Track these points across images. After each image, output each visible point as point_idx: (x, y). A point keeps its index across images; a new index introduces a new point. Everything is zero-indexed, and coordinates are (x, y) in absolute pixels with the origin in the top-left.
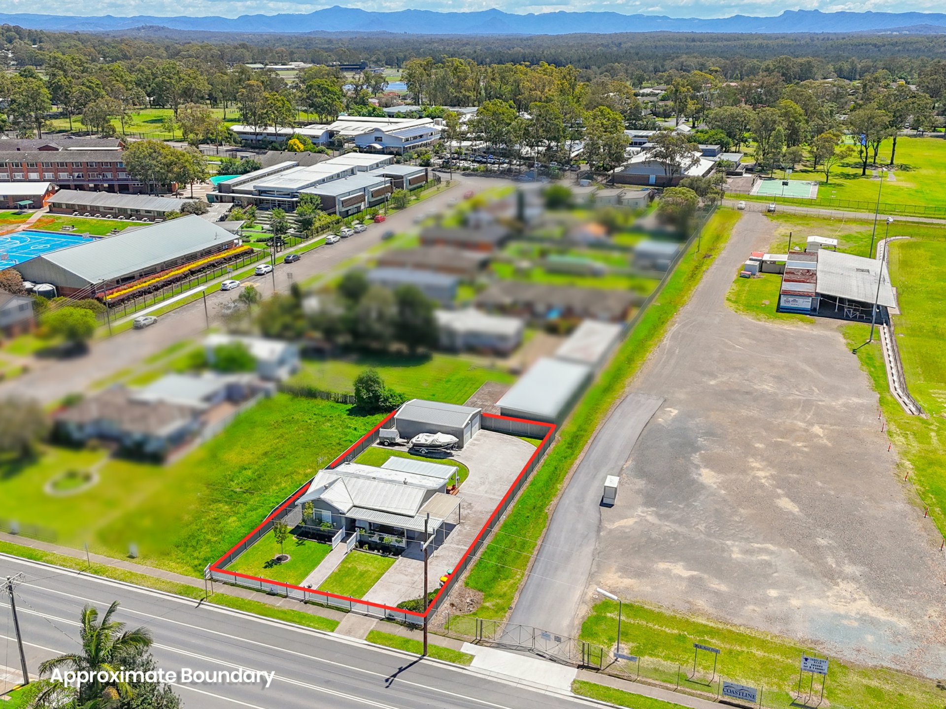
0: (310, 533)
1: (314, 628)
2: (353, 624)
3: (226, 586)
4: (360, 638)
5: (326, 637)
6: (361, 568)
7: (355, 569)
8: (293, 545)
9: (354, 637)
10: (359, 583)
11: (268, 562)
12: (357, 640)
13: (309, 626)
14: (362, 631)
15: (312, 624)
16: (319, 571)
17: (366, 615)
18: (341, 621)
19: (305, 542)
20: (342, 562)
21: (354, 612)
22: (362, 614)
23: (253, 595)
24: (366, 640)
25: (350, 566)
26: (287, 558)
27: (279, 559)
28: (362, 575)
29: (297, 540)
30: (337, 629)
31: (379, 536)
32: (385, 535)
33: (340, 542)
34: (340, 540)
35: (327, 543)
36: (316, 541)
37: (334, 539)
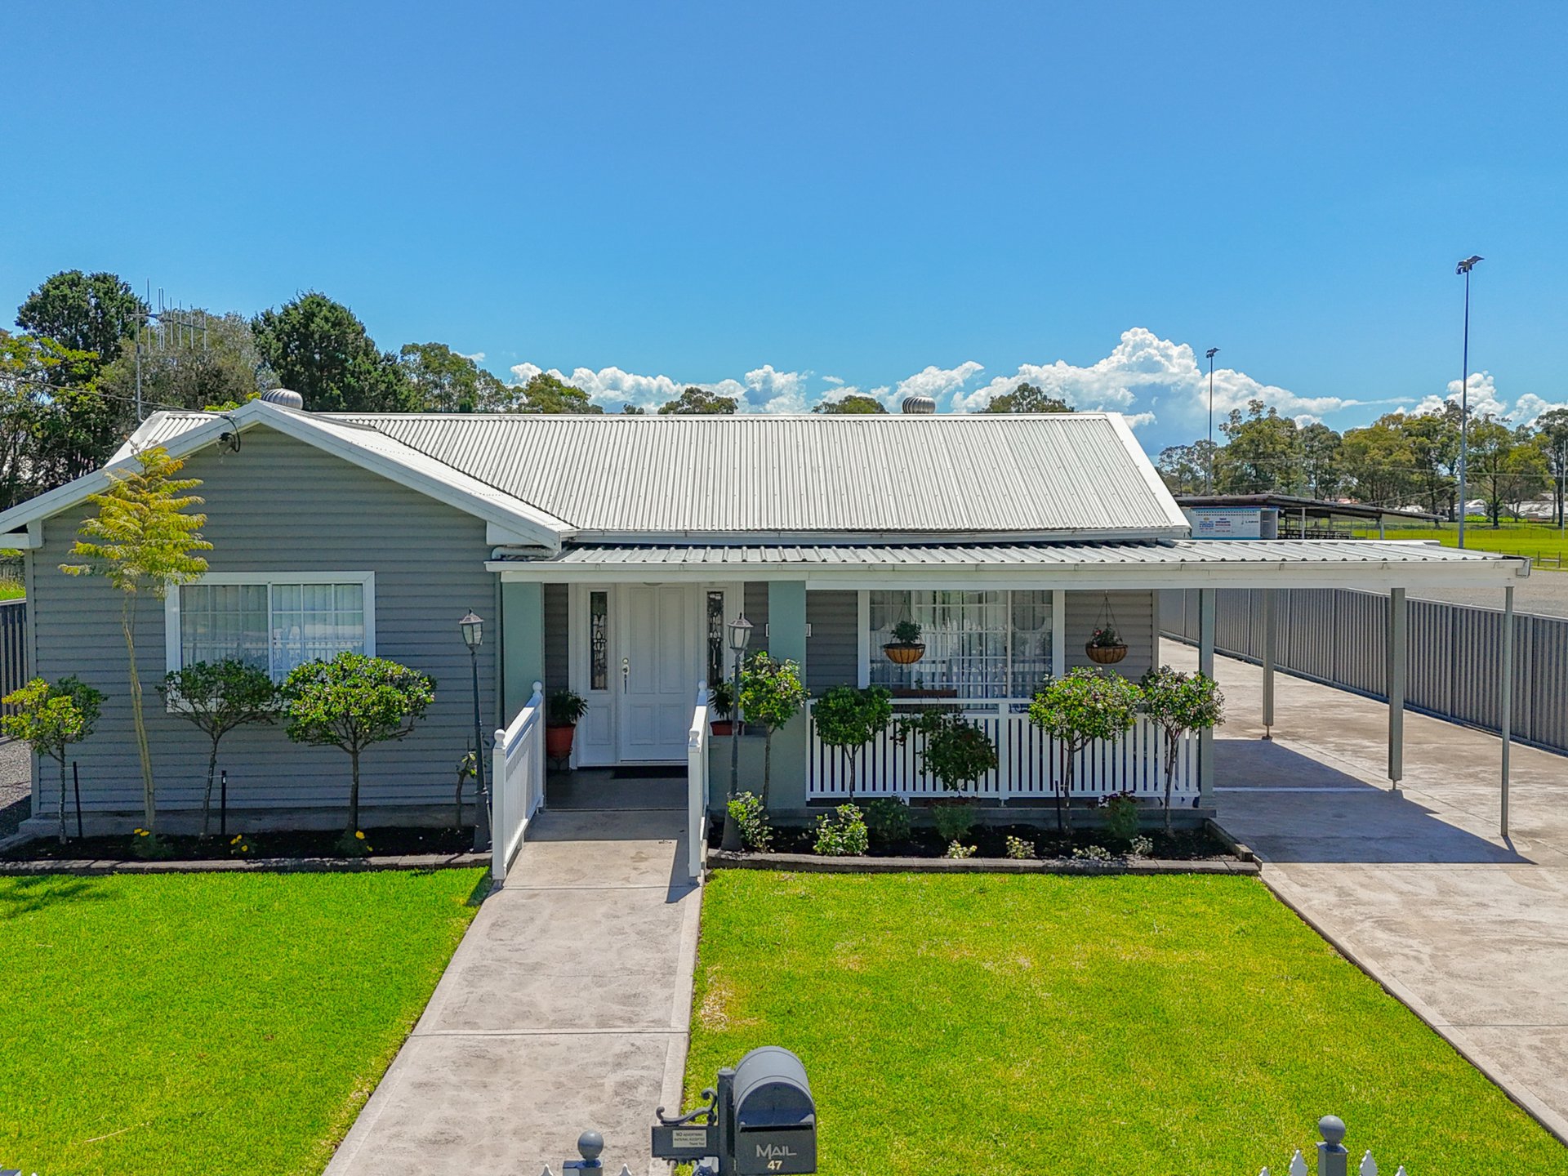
31: (930, 725)
32: (995, 708)
33: (528, 836)
34: (525, 822)
35: (374, 860)
36: (241, 863)
37: (507, 741)
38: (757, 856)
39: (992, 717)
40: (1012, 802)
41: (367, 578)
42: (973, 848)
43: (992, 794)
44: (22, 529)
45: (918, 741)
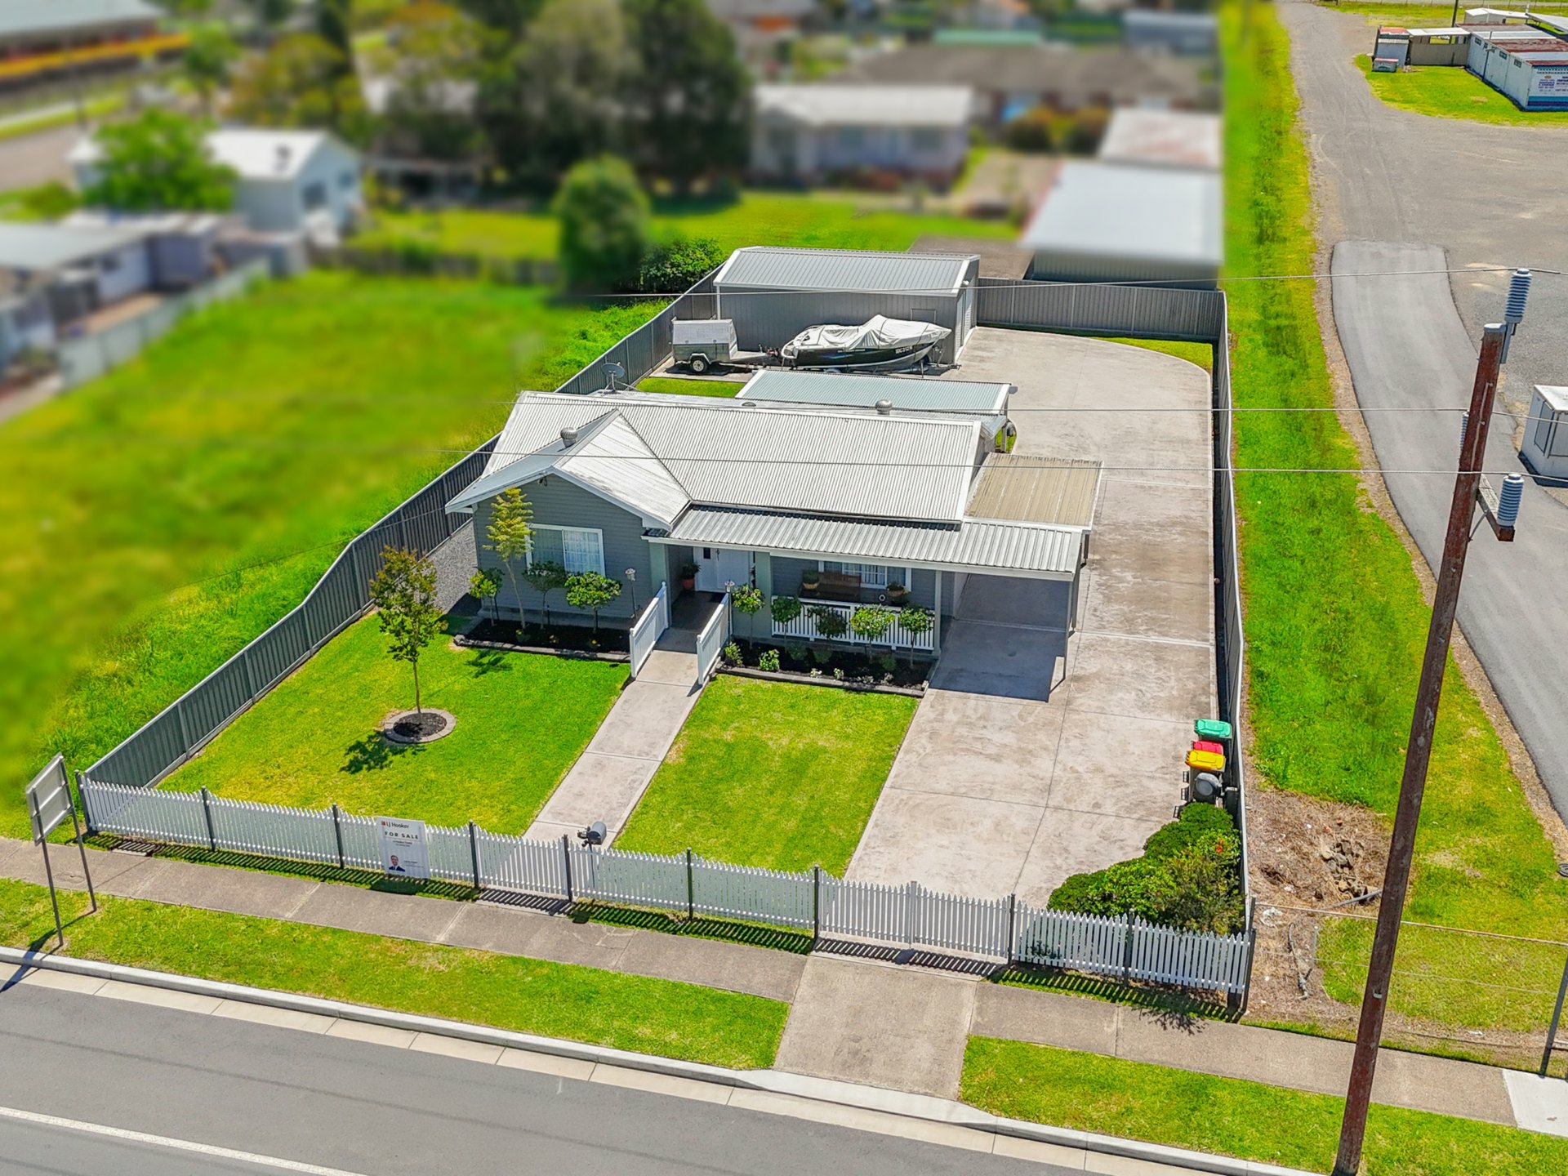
0: (518, 625)
1: (664, 1050)
2: (857, 1013)
3: (164, 863)
4: (933, 1089)
5: (741, 1099)
6: (780, 741)
7: (757, 749)
8: (456, 671)
9: (896, 1084)
10: (800, 802)
11: (358, 746)
12: (920, 1105)
13: (629, 1042)
14: (923, 1051)
15: (644, 1031)
16: (600, 766)
17: (905, 958)
18: (790, 995)
19: (509, 658)
20: (688, 724)
21: (834, 947)
22: (883, 954)
23: (303, 900)
24: (966, 1100)
25: (728, 736)
26: (439, 723)
27: (408, 732)
28: (798, 768)
29: (473, 654)
30: (786, 1045)
31: (818, 613)
32: (849, 608)
33: (655, 648)
34: (654, 643)
35: (600, 655)
36: (552, 651)
37: (635, 633)
38: (735, 669)
39: (848, 611)
40: (856, 644)
41: (599, 532)
42: (820, 672)
43: (847, 640)
44: (470, 506)
45: (815, 618)
